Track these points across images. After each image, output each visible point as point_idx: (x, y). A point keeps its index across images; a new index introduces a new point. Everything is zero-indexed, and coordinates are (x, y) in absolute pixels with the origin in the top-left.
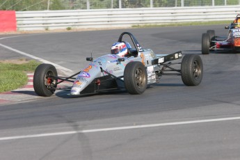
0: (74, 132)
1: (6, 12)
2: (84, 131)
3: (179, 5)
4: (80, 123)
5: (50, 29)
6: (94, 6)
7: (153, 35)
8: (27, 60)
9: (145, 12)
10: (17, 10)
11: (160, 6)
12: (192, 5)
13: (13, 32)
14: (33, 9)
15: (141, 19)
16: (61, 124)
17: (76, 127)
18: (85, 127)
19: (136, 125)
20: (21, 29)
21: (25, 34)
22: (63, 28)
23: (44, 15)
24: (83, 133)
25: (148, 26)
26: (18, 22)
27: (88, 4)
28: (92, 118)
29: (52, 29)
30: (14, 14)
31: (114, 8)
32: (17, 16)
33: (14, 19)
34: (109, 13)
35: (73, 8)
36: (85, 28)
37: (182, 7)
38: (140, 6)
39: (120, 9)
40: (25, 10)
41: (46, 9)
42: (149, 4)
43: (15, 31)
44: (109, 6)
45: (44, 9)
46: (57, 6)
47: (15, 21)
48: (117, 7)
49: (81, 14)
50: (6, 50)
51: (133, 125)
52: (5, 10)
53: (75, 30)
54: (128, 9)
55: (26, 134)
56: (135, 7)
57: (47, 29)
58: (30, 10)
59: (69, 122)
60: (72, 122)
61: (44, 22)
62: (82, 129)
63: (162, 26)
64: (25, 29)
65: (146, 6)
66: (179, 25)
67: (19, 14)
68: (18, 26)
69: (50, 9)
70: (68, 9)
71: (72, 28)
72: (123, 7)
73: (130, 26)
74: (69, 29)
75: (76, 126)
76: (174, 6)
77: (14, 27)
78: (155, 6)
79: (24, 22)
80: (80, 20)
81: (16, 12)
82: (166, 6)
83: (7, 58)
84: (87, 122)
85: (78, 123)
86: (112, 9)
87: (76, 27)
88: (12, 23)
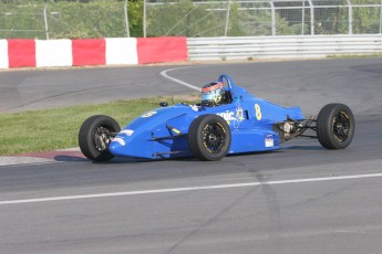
0: (258, 183)
1: (175, 38)
2: (270, 183)
4: (265, 172)
5: (228, 58)
6: (281, 31)
7: (353, 67)
9: (342, 39)
10: (188, 36)
11: (361, 32)
13: (183, 63)
14: (208, 35)
15: (337, 47)
16: (241, 174)
17: (260, 178)
18: (270, 177)
19: (333, 176)
20: (192, 59)
21: (198, 64)
22: (243, 59)
23: (221, 42)
25: (346, 57)
26: (190, 51)
27: (274, 30)
28: (279, 167)
29: (230, 59)
30: (185, 42)
31: (305, 34)
32: (188, 43)
33: (184, 47)
34: (299, 40)
35: (256, 34)
36: (270, 58)
38: (337, 32)
39: (312, 35)
40: (198, 36)
41: (223, 35)
42: (347, 29)
43: (186, 60)
44: (298, 33)
46: (236, 32)
47: (186, 49)
48: (309, 33)
49: (265, 41)
50: (175, 83)
51: (329, 176)
52: (174, 35)
53: (257, 61)
54: (322, 36)
56: (331, 34)
57: (224, 60)
58: (204, 36)
60: (254, 171)
61: (221, 50)
62: (267, 180)
63: (363, 56)
64: (198, 59)
65: (344, 33)
67: (190, 41)
68: (189, 55)
69: (228, 35)
70: (250, 35)
71: (254, 57)
72: (316, 33)
73: (324, 56)
74: (251, 59)
75: (260, 176)
76: (378, 33)
77: (185, 57)
78: (355, 32)
79: (197, 51)
80: (264, 49)
81: (187, 39)
82: (368, 32)
83: (177, 93)
84: (272, 172)
85: (262, 172)
86: (303, 36)
87: (260, 57)
88: (182, 51)
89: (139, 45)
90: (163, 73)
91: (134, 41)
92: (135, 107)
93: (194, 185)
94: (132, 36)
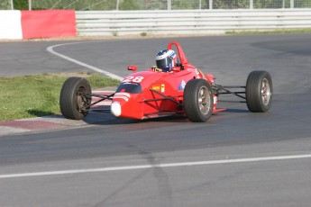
0: (149, 166)
1: (63, 11)
2: (162, 165)
3: (288, 6)
4: (157, 155)
5: (120, 34)
6: (177, 5)
7: (253, 44)
8: (88, 74)
9: (242, 14)
10: (77, 9)
11: (262, 7)
12: (304, 7)
13: (71, 38)
14: (98, 8)
15: (237, 23)
16: (132, 156)
17: (151, 160)
18: (163, 160)
19: (229, 158)
20: (81, 34)
21: (87, 40)
22: (136, 34)
23: (112, 16)
24: (160, 168)
25: (247, 33)
26: (79, 25)
27: (169, 3)
28: (173, 149)
29: (122, 34)
30: (73, 15)
31: (203, 8)
32: (77, 16)
33: (73, 21)
34: (197, 15)
35: (149, 8)
36: (164, 34)
37: (292, 9)
38: (238, 7)
39: (211, 10)
40: (88, 10)
41: (115, 8)
42: (248, 4)
43: (75, 35)
44: (195, 6)
45: (112, 8)
46: (128, 5)
47: (75, 24)
48: (207, 7)
49: (160, 15)
50: (63, 59)
51: (225, 159)
52: (61, 8)
53: (151, 37)
54: (221, 10)
55: (87, 168)
56: (231, 8)
57: (115, 35)
58: (94, 10)
59: (142, 153)
60: (146, 153)
61: (112, 25)
62: (159, 162)
63: (265, 33)
64: (87, 34)
65: (244, 7)
66: (286, 32)
67: (79, 15)
68: (78, 30)
69: (120, 9)
70: (144, 9)
71: (148, 33)
72: (214, 7)
73: (223, 32)
74: (144, 34)
75: (152, 158)
76: (281, 7)
77: (73, 32)
78: (256, 7)
79: (86, 25)
80: (159, 24)
81: (76, 12)
82: (270, 6)
83: (64, 70)
84: (165, 154)
85: (154, 154)
86: (200, 10)
87: (154, 33)
88: (71, 26)
89: (23, 19)
90: (50, 49)
91: (17, 14)
92: (18, 84)
93: (80, 168)
94: (16, 8)
